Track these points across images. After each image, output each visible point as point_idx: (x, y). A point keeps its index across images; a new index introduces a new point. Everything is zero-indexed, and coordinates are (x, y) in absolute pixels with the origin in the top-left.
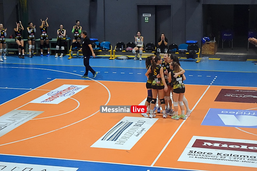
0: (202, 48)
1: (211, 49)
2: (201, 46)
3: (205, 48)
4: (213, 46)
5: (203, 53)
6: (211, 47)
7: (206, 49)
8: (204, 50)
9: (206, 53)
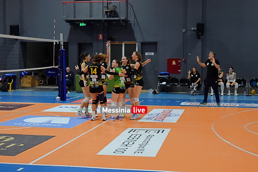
0: (21, 81)
1: (28, 82)
2: (20, 80)
3: (23, 81)
4: (30, 79)
5: (22, 85)
6: (28, 80)
7: (25, 82)
8: (22, 83)
9: (24, 85)
